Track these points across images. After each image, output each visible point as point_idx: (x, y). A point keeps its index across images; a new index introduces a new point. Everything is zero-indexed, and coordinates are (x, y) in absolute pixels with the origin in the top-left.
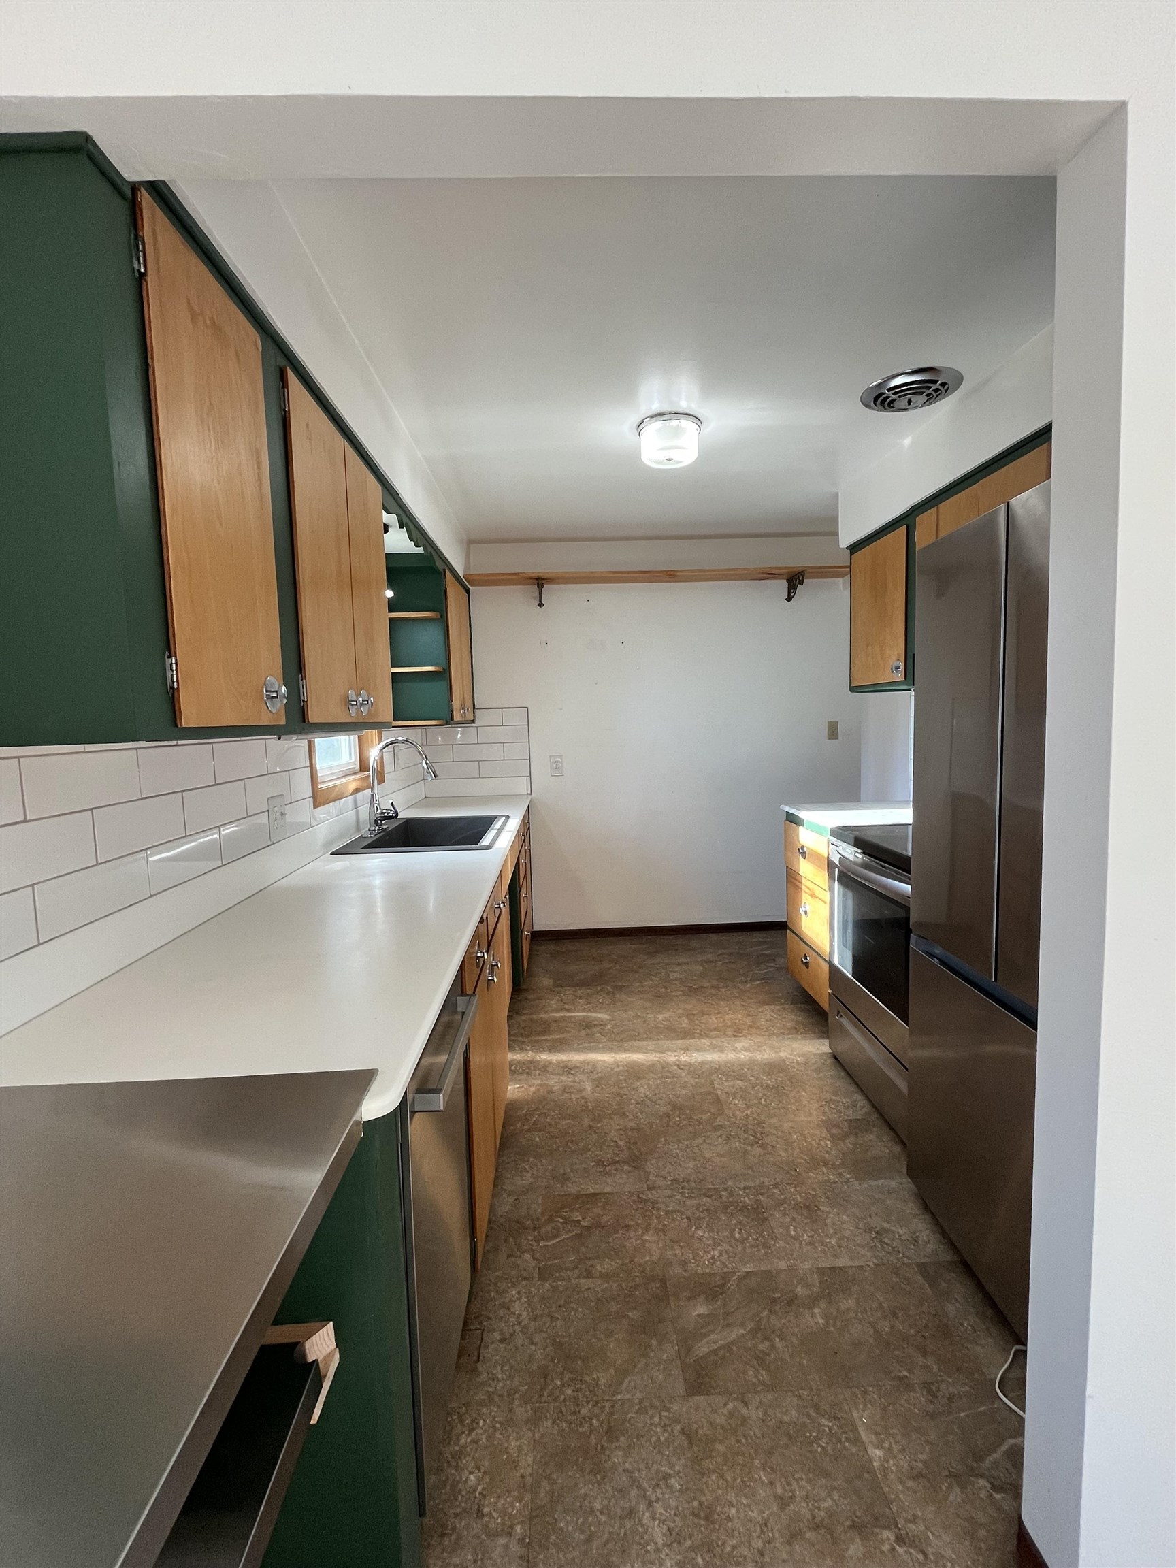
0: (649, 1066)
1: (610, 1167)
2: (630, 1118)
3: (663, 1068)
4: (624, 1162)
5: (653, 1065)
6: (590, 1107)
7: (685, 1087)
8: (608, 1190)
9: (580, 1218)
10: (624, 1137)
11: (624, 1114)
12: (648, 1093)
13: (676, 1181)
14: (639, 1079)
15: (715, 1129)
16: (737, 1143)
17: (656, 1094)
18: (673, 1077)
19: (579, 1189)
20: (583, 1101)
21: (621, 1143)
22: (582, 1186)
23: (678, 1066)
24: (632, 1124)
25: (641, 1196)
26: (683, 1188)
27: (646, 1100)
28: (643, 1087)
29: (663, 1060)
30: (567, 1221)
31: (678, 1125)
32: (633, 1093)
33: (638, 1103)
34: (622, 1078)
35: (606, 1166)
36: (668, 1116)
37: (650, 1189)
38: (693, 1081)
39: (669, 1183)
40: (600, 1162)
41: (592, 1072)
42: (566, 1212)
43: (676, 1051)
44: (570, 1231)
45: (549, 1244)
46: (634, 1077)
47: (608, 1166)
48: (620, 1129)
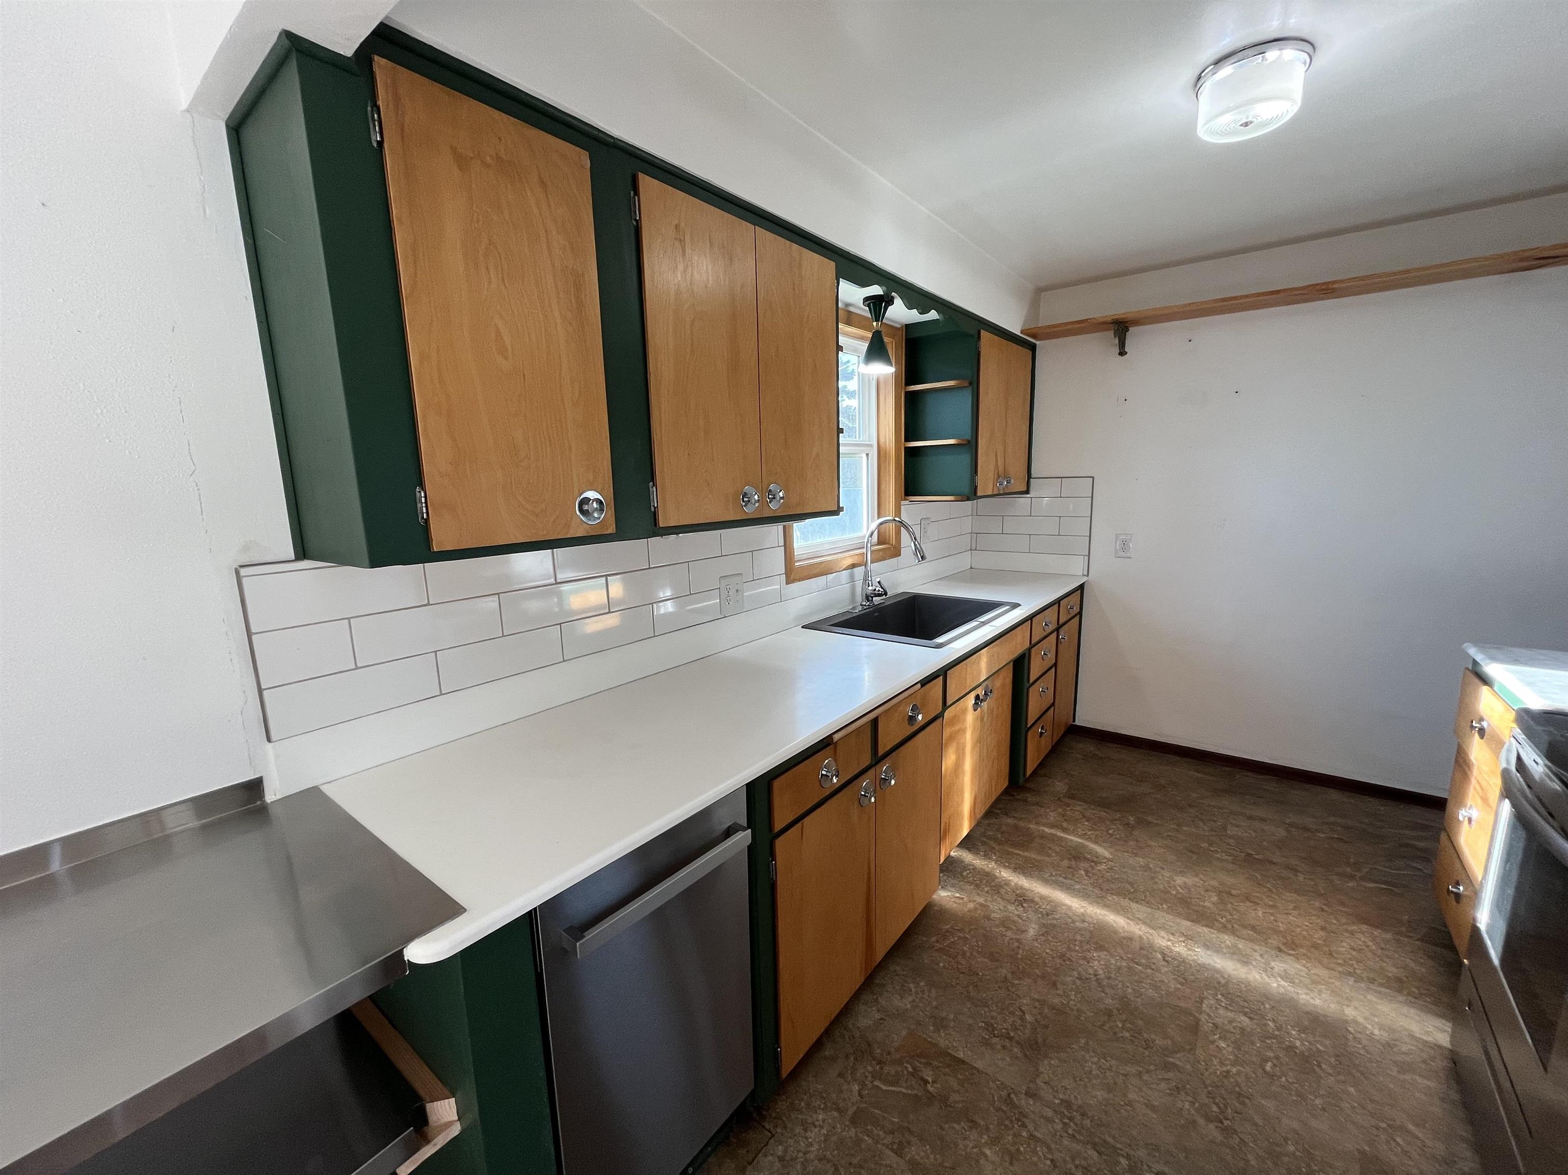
0: (1124, 938)
1: (997, 1039)
2: (1059, 992)
3: (1141, 948)
4: (1018, 1043)
5: (1131, 939)
6: (1020, 956)
7: (1156, 988)
8: (979, 1064)
9: (930, 1080)
10: (1036, 1011)
11: (1054, 984)
12: (1101, 972)
13: (1067, 1104)
14: (1100, 948)
15: (1167, 1066)
16: (1187, 1105)
17: (1109, 978)
18: (1147, 967)
19: (950, 1045)
20: (1016, 944)
21: (1028, 1017)
22: (955, 1044)
23: (1164, 955)
24: (1056, 1001)
25: (1013, 1096)
26: (1071, 1119)
27: (1094, 978)
28: (1099, 961)
29: (1148, 938)
30: (915, 1073)
31: (1115, 1033)
32: (1082, 962)
33: (1080, 979)
34: (1079, 937)
35: (994, 1036)
36: (1109, 1013)
37: (1029, 1094)
38: (1173, 985)
39: (1057, 1101)
40: (990, 1027)
41: (1048, 915)
42: (920, 1063)
43: (1173, 934)
44: (911, 1087)
45: (884, 1088)
46: (1096, 943)
47: (998, 1037)
48: (1038, 1000)
